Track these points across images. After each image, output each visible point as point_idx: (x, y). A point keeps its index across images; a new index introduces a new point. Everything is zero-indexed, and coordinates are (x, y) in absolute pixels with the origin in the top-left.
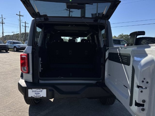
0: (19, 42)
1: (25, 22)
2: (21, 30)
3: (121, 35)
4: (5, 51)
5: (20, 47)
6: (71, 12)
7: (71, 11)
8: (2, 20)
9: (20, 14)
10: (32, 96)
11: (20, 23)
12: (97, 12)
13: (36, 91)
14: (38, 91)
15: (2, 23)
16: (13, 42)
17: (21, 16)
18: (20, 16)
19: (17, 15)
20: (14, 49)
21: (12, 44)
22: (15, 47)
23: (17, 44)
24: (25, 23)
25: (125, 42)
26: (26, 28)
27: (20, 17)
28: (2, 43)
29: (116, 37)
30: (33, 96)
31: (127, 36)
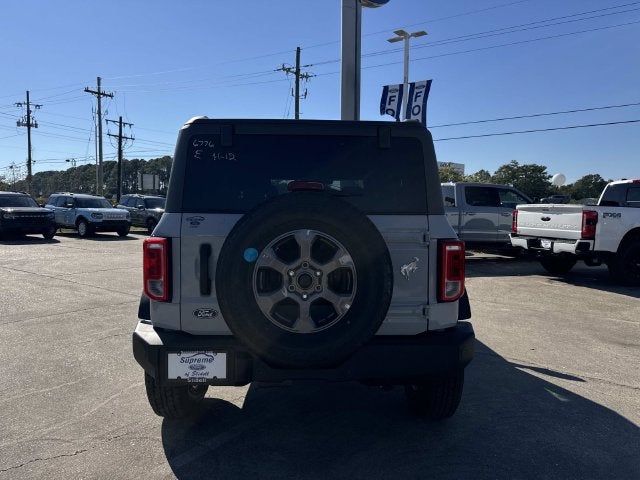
0: (95, 200)
1: (121, 118)
2: (103, 153)
3: (507, 167)
4: (41, 236)
5: (101, 220)
6: (305, 79)
7: (303, 76)
8: (29, 112)
9: (99, 89)
10: (179, 377)
11: (97, 123)
12: (406, 78)
13: (194, 358)
14: (199, 361)
15: (29, 125)
16: (76, 199)
17: (104, 95)
18: (99, 98)
19: (87, 91)
20: (77, 228)
21: (69, 207)
22: (81, 219)
23: (90, 209)
24: (121, 122)
25: (519, 195)
26: (123, 144)
27: (99, 102)
28: (29, 206)
29: (488, 175)
30: (183, 377)
31: (533, 171)
